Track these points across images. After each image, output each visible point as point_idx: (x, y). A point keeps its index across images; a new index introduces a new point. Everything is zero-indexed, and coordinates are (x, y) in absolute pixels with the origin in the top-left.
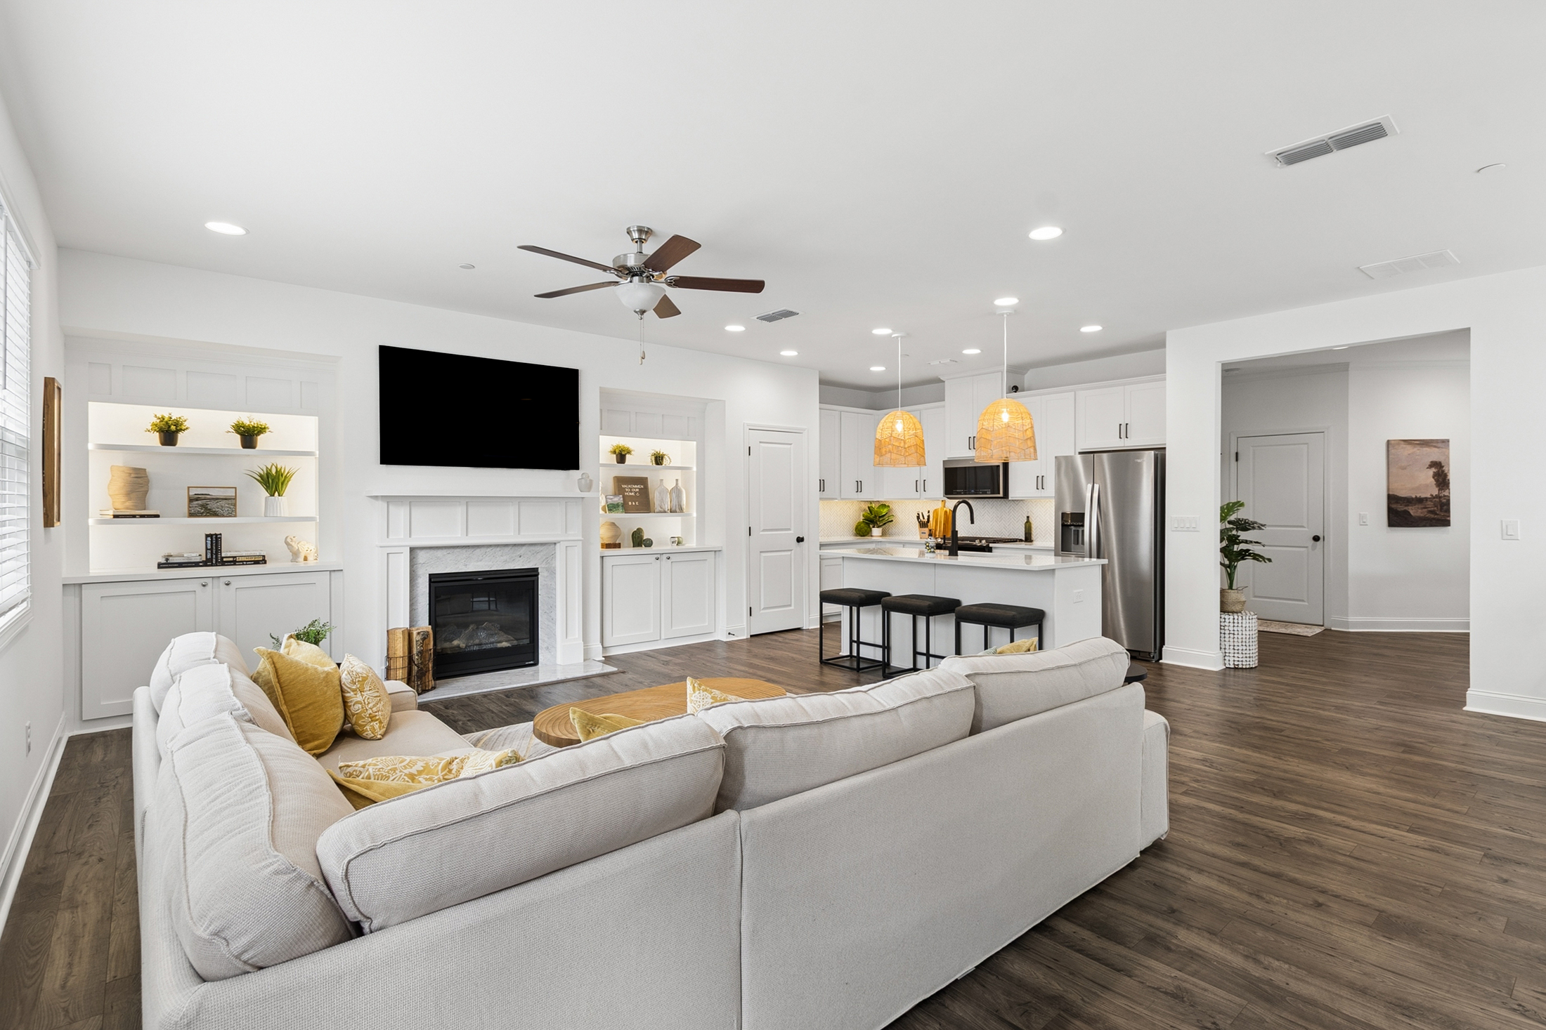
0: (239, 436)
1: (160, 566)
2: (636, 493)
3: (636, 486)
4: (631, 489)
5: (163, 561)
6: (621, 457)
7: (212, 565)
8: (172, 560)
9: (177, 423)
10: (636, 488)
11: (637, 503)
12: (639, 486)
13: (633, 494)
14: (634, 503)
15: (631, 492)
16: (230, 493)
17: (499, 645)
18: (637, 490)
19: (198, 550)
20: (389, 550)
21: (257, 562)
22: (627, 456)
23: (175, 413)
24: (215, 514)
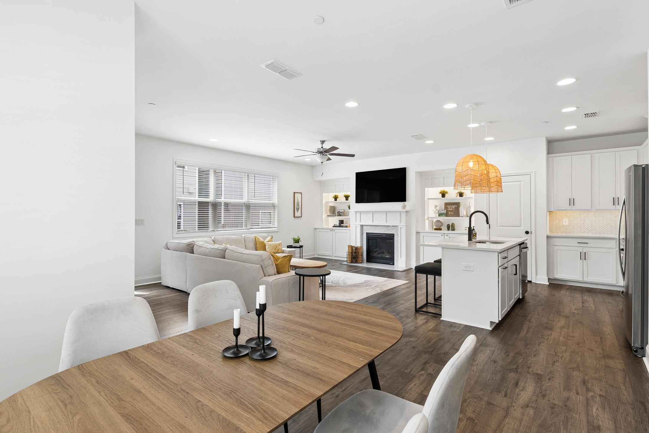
0: (345, 198)
1: (333, 227)
2: (453, 209)
3: (453, 206)
4: (451, 207)
5: (333, 226)
6: (443, 195)
7: (340, 227)
8: (335, 225)
9: (337, 196)
10: (453, 207)
11: (453, 213)
12: (455, 206)
13: (451, 209)
14: (451, 213)
15: (451, 208)
16: (343, 211)
17: (386, 257)
18: (454, 208)
19: (337, 223)
20: (356, 225)
21: (346, 227)
22: (446, 194)
23: (337, 194)
24: (341, 216)
